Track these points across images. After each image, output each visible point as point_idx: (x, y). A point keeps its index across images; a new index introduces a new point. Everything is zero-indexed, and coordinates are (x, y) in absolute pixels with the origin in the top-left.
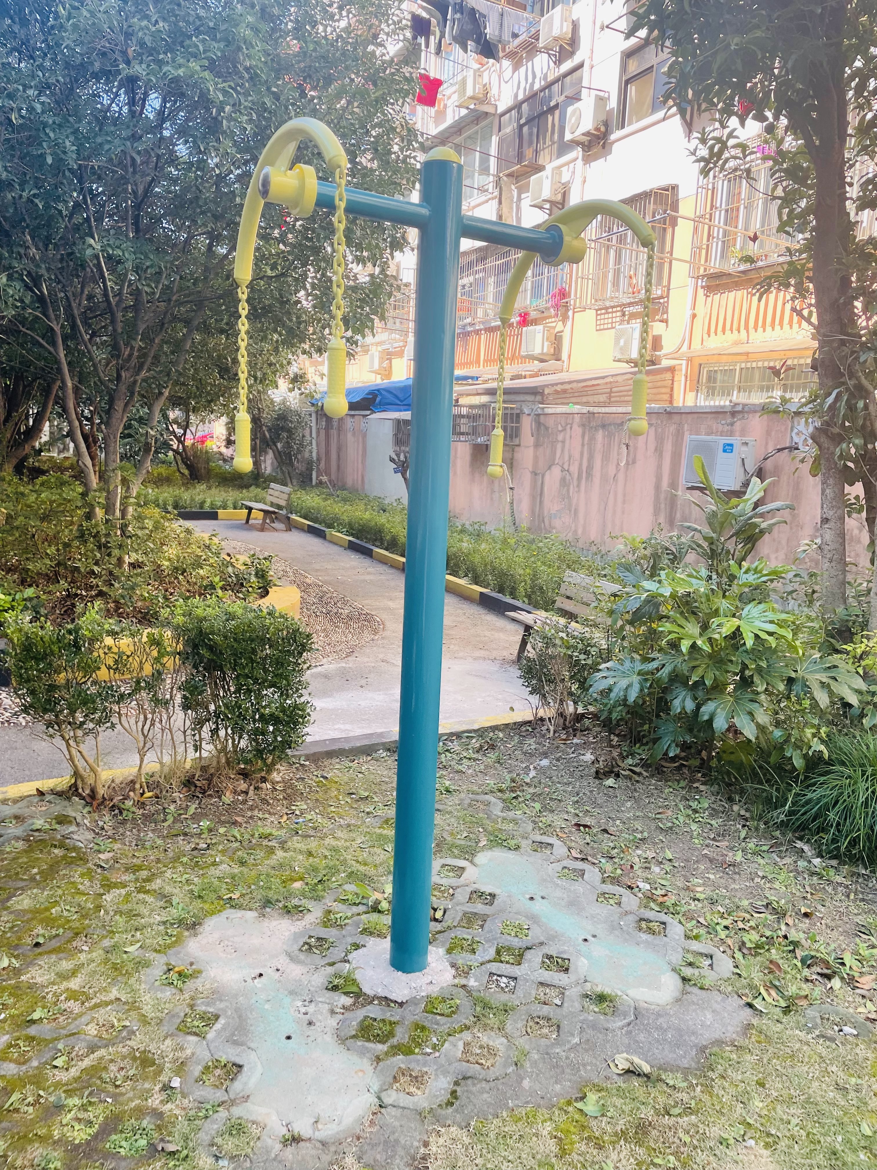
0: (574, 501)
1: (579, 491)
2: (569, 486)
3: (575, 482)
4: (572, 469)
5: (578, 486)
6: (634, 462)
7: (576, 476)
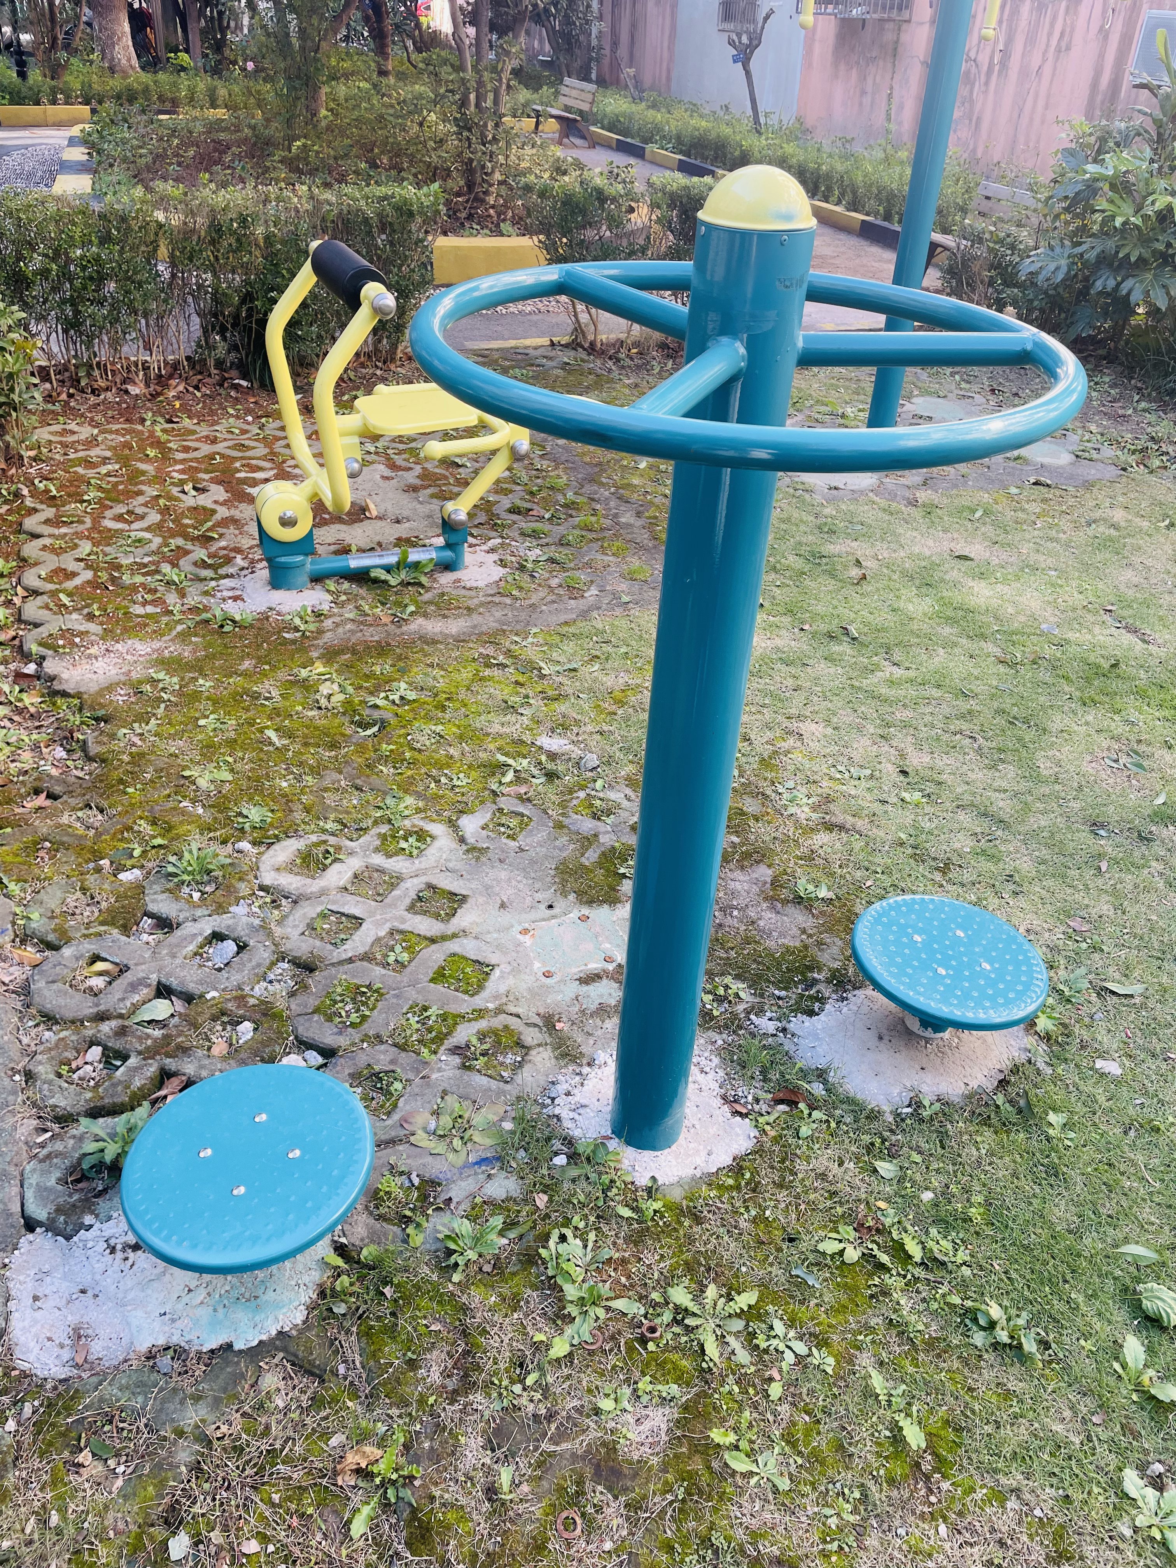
0: (978, 106)
1: (986, 92)
2: (973, 84)
3: (983, 78)
4: (980, 58)
5: (987, 83)
6: (1068, 48)
7: (985, 68)
